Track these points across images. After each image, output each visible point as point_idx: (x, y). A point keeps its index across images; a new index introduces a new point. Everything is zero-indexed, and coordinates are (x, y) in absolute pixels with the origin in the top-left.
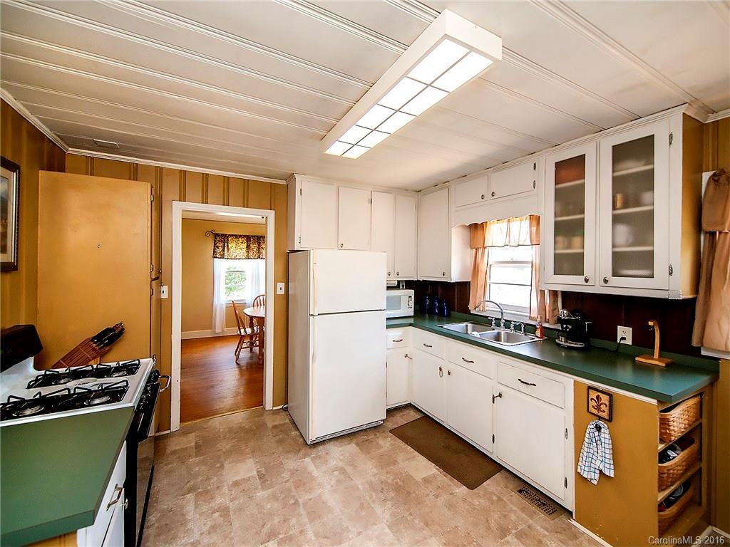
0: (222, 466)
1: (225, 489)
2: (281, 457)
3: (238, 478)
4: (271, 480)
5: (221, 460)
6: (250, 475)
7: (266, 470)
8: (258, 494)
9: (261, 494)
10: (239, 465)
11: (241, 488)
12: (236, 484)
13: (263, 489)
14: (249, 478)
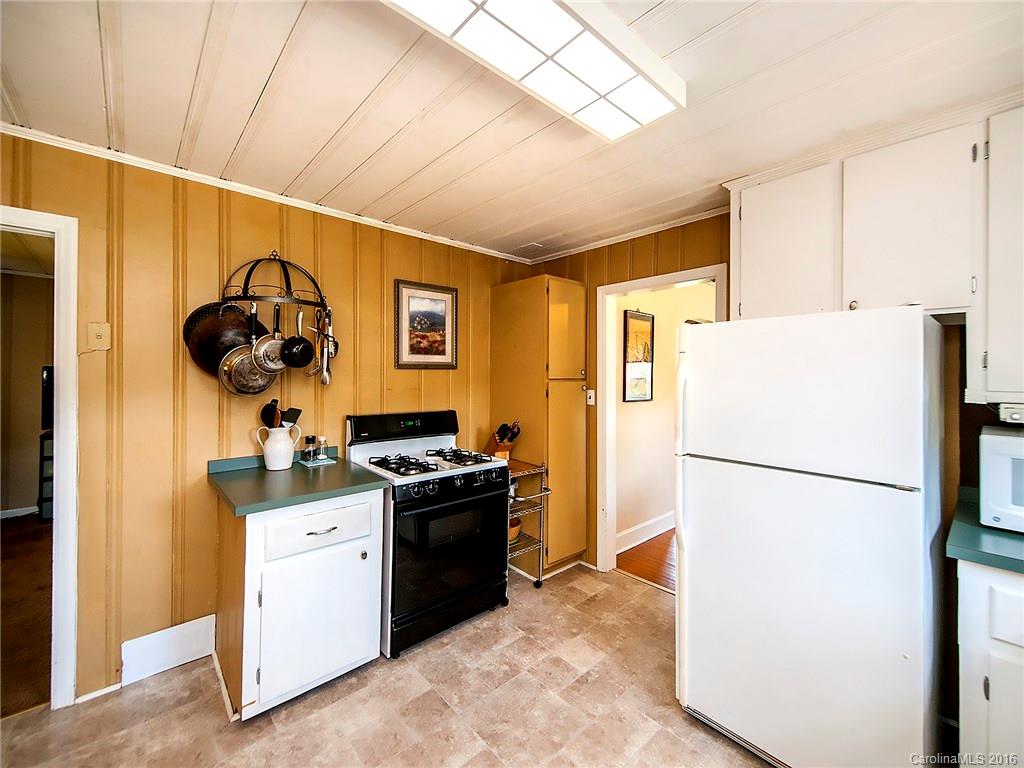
0: (575, 635)
1: (543, 656)
2: (633, 686)
3: (566, 659)
4: (582, 695)
5: (584, 628)
6: (576, 667)
7: (595, 682)
8: (551, 692)
9: (553, 695)
10: (588, 648)
11: (553, 669)
12: (557, 661)
13: (561, 694)
14: (573, 669)
